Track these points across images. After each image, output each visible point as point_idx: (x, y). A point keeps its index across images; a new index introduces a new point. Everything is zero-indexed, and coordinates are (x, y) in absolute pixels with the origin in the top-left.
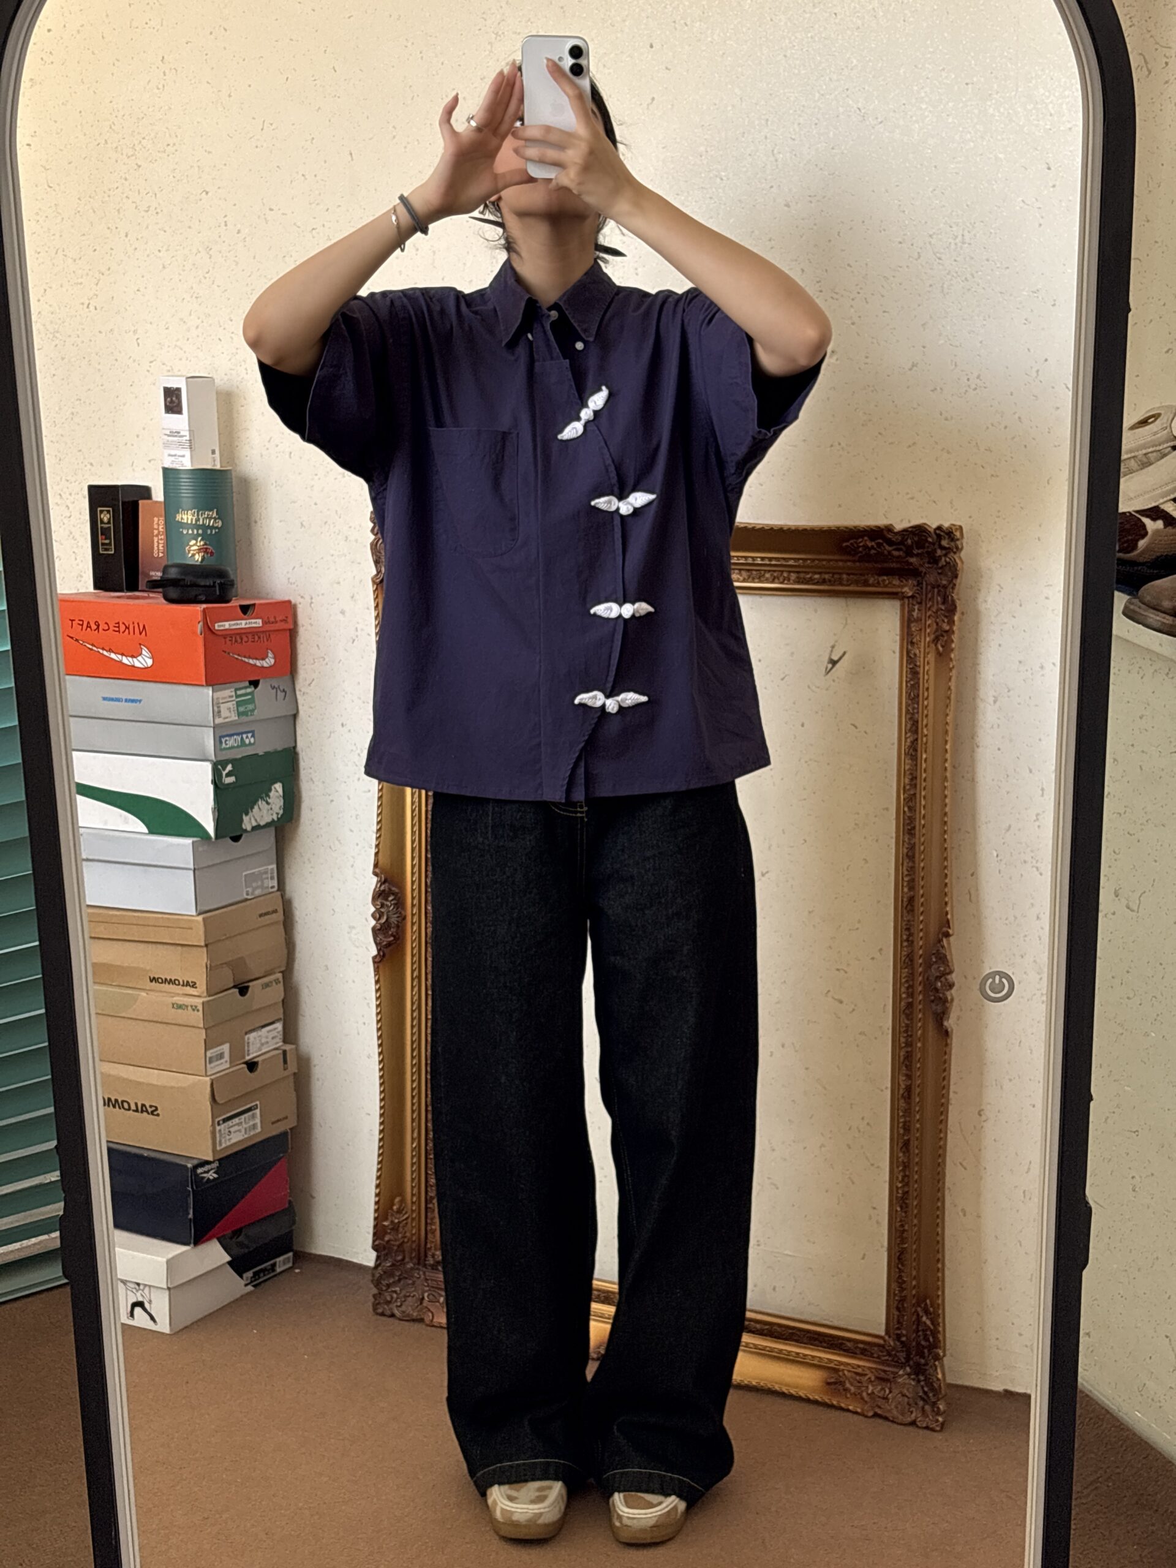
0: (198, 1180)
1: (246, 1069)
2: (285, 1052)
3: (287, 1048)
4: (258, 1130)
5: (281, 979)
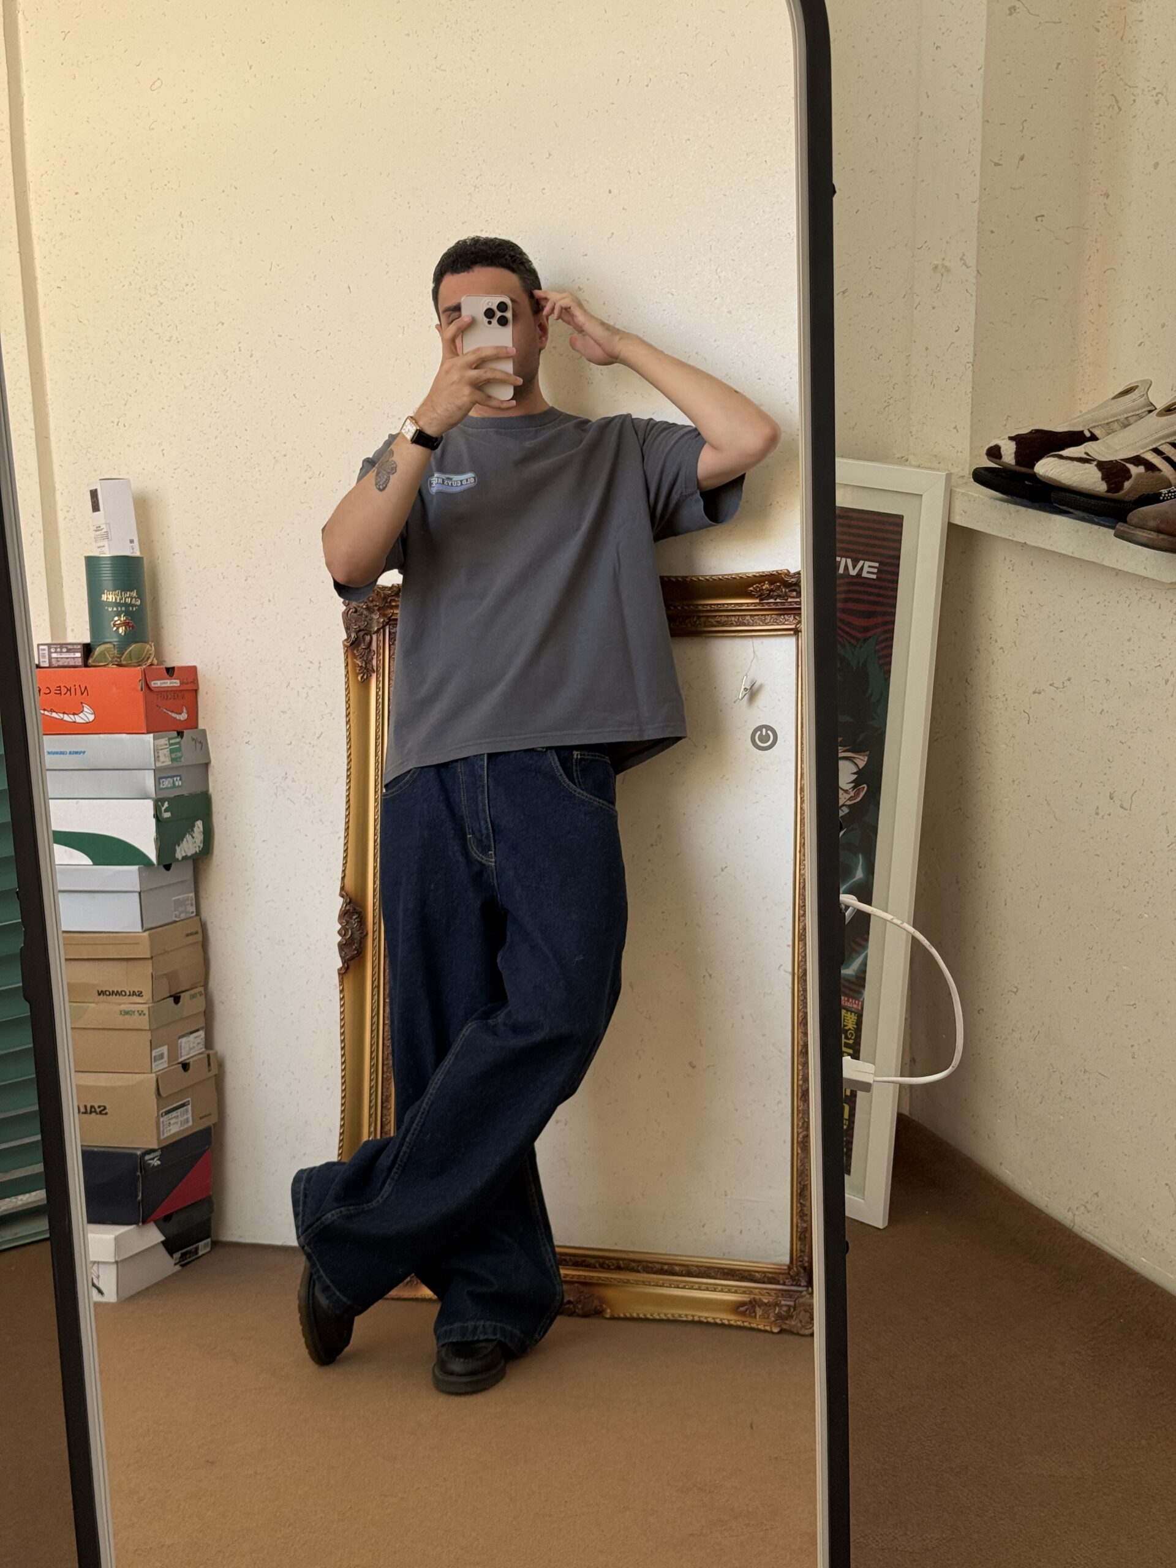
0: (143, 1166)
1: (181, 1069)
2: (209, 1056)
3: (210, 1052)
4: (190, 1123)
5: (203, 992)
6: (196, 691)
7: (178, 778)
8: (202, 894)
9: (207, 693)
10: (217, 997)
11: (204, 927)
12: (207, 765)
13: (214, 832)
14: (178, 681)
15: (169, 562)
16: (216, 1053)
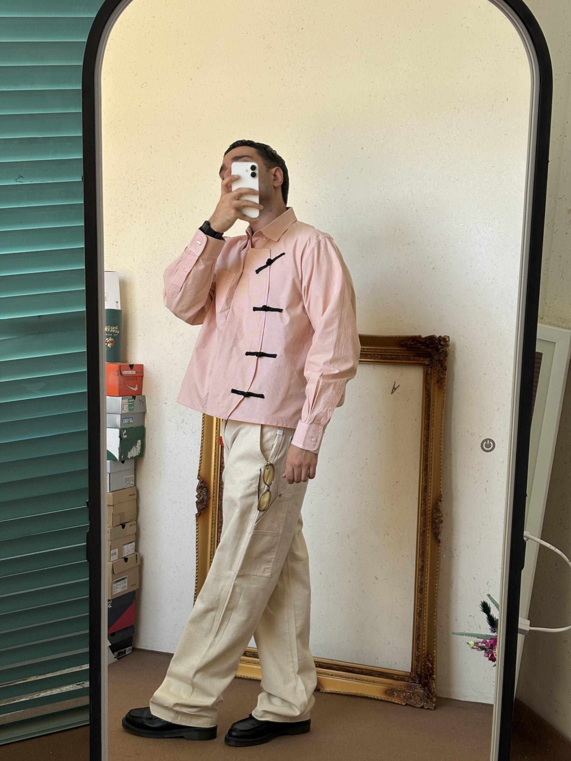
1: (124, 561)
2: (137, 555)
3: (137, 553)
4: (126, 588)
5: (136, 524)
6: (142, 377)
7: (131, 419)
8: (138, 475)
9: (147, 378)
10: (142, 526)
11: (137, 491)
12: (144, 413)
13: (145, 446)
14: (135, 372)
15: (133, 313)
16: (140, 554)
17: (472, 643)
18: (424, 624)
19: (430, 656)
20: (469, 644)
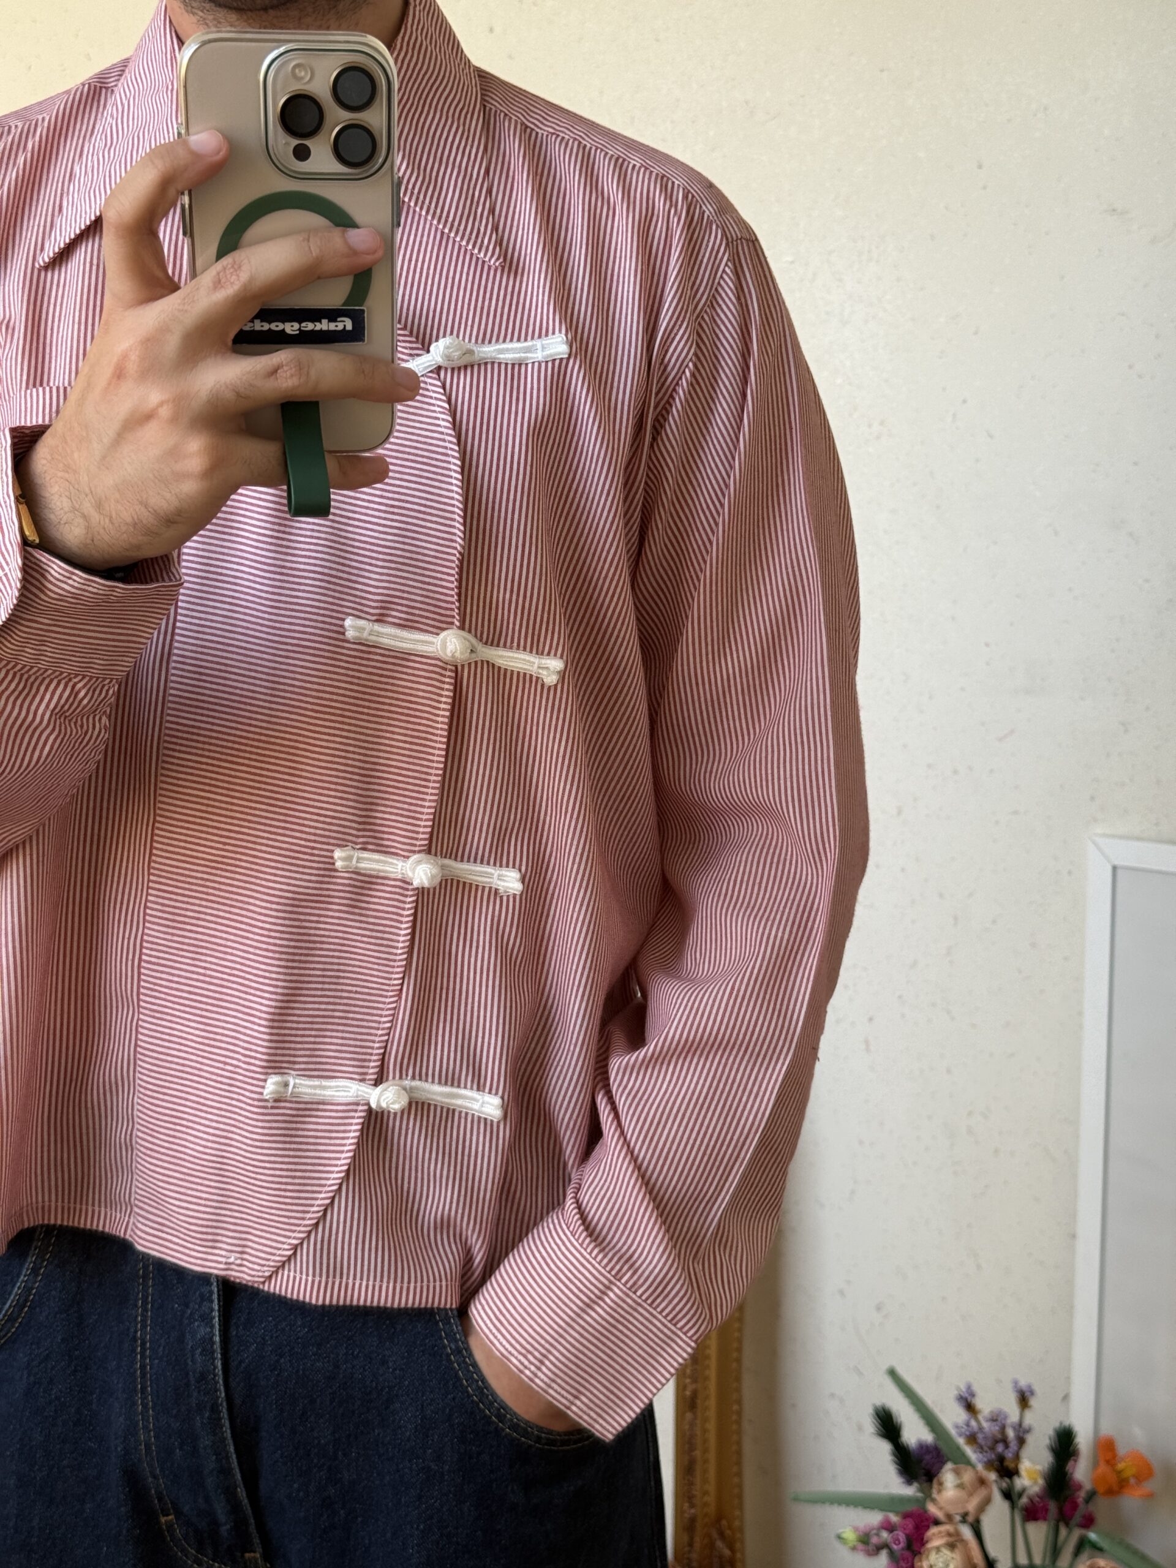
17: (850, 1535)
18: (705, 1431)
19: (724, 1523)
20: (839, 1537)
